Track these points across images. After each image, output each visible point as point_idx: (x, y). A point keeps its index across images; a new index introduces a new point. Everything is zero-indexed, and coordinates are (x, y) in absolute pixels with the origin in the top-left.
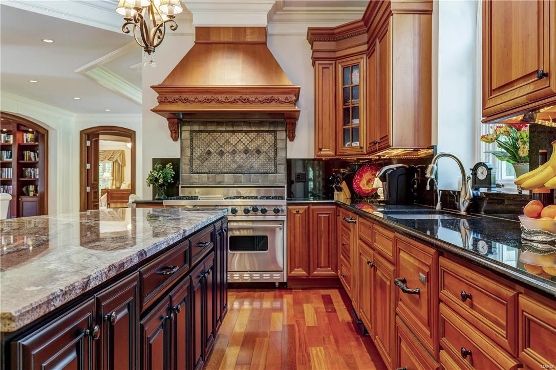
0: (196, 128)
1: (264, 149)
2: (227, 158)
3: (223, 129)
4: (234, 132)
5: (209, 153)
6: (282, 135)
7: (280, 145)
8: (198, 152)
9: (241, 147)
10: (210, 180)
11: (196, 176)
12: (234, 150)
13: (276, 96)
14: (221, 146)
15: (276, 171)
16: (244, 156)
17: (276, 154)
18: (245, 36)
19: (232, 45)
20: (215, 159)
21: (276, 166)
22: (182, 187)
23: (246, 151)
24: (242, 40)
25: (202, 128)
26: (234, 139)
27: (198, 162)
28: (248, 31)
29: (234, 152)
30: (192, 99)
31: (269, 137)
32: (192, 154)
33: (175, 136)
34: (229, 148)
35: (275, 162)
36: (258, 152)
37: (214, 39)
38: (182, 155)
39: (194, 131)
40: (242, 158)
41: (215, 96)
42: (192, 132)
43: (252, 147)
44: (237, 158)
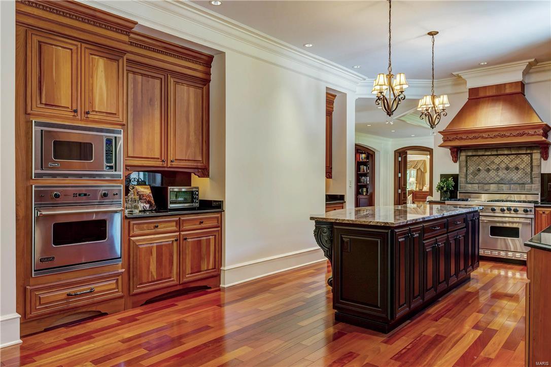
0: (470, 154)
1: (521, 166)
2: (492, 174)
3: (489, 153)
4: (497, 155)
5: (479, 170)
6: (537, 155)
7: (535, 163)
8: (471, 169)
9: (503, 166)
10: (480, 188)
11: (470, 185)
12: (498, 168)
13: (526, 131)
14: (488, 165)
15: (532, 182)
16: (505, 172)
17: (532, 170)
18: (505, 89)
19: (495, 98)
20: (483, 174)
21: (531, 179)
22: (460, 193)
23: (507, 168)
24: (503, 92)
25: (474, 153)
26: (497, 160)
27: (472, 176)
28: (507, 87)
29: (498, 169)
30: (465, 137)
31: (526, 159)
32: (467, 171)
33: (455, 158)
34: (495, 167)
35: (531, 176)
36: (517, 169)
37: (481, 94)
38: (460, 172)
39: (468, 156)
40: (504, 173)
41: (481, 135)
42: (467, 156)
43: (512, 165)
44: (500, 173)
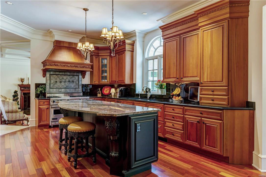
2: (63, 84)
3: (61, 74)
4: (65, 75)
5: (56, 82)
6: (80, 77)
7: (80, 79)
8: (52, 81)
9: (67, 80)
10: (57, 91)
11: (52, 90)
12: (65, 81)
14: (61, 80)
15: (79, 88)
16: (68, 83)
17: (79, 83)
18: (72, 45)
19: (68, 48)
20: (58, 84)
21: (79, 86)
22: (47, 93)
23: (69, 81)
24: (71, 46)
25: (54, 73)
26: (65, 77)
27: (53, 85)
28: (73, 44)
29: (65, 82)
31: (77, 77)
32: (50, 82)
33: (44, 75)
34: (64, 81)
35: (78, 85)
36: (73, 82)
37: (62, 45)
38: (46, 82)
39: (51, 74)
40: (68, 84)
42: (50, 74)
43: (71, 80)
44: (66, 83)
